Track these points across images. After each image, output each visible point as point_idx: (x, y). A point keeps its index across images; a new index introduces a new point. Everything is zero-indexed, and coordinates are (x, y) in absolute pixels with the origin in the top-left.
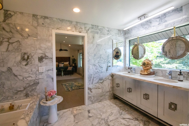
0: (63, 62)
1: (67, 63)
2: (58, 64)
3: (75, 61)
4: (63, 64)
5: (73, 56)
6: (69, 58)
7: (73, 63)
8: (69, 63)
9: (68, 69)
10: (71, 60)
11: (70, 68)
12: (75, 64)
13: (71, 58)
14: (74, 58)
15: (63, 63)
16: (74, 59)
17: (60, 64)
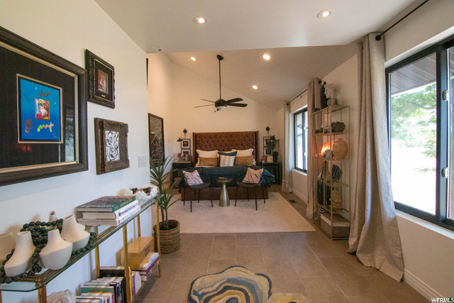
0: (233, 151)
1: (248, 153)
2: (218, 156)
3: (274, 146)
4: (232, 158)
5: (268, 129)
6: (256, 134)
7: (268, 152)
8: (256, 154)
9: (246, 180)
10: (262, 144)
11: (254, 176)
12: (276, 155)
13: (263, 134)
14: (271, 133)
15: (235, 154)
16: (273, 138)
17: (223, 157)
